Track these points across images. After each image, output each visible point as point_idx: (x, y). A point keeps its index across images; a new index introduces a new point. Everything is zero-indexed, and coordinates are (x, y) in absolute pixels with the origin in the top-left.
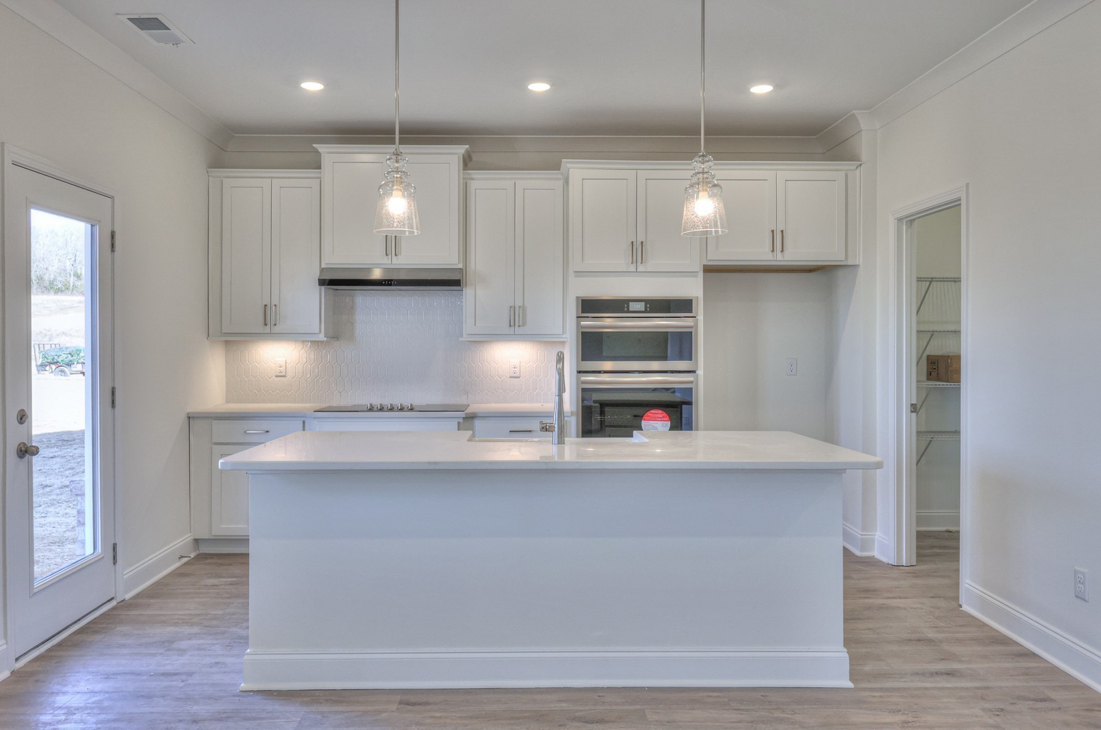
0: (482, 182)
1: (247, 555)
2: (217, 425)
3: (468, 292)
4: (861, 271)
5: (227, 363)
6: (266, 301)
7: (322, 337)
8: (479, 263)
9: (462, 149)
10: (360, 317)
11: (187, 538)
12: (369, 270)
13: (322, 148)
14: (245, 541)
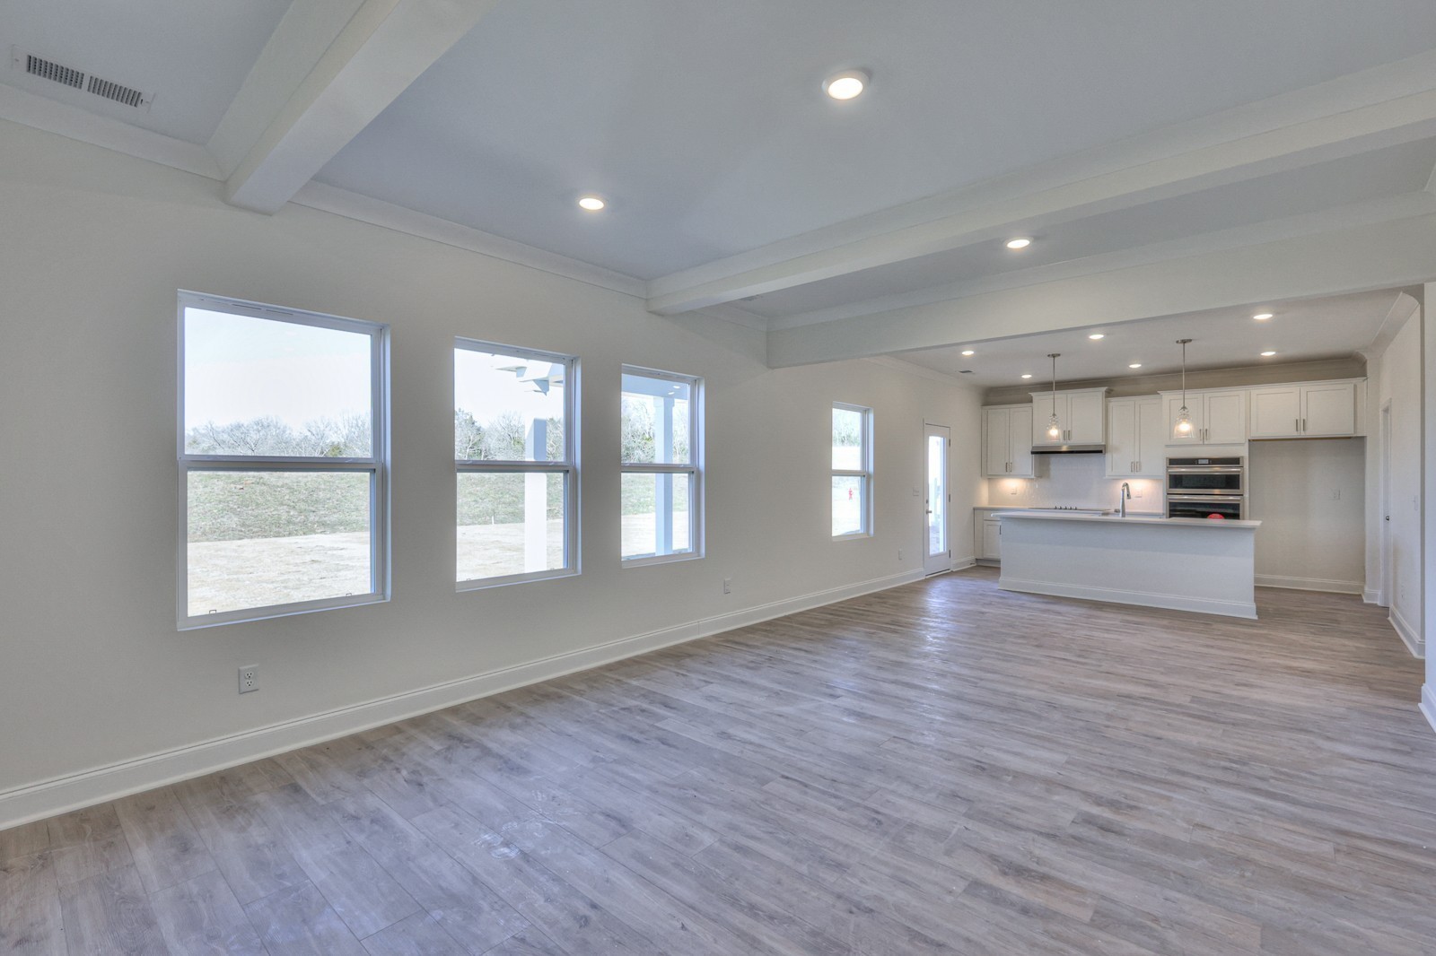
0: (1115, 403)
1: (999, 568)
2: (985, 512)
3: (1108, 456)
4: (1368, 439)
5: (989, 487)
6: (1007, 461)
7: (1033, 477)
8: (1114, 440)
9: (1104, 389)
10: (1052, 467)
11: (973, 557)
12: (1060, 447)
13: (1033, 394)
14: (999, 561)
